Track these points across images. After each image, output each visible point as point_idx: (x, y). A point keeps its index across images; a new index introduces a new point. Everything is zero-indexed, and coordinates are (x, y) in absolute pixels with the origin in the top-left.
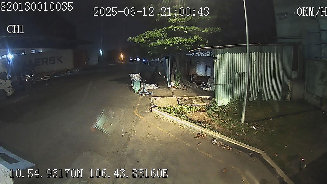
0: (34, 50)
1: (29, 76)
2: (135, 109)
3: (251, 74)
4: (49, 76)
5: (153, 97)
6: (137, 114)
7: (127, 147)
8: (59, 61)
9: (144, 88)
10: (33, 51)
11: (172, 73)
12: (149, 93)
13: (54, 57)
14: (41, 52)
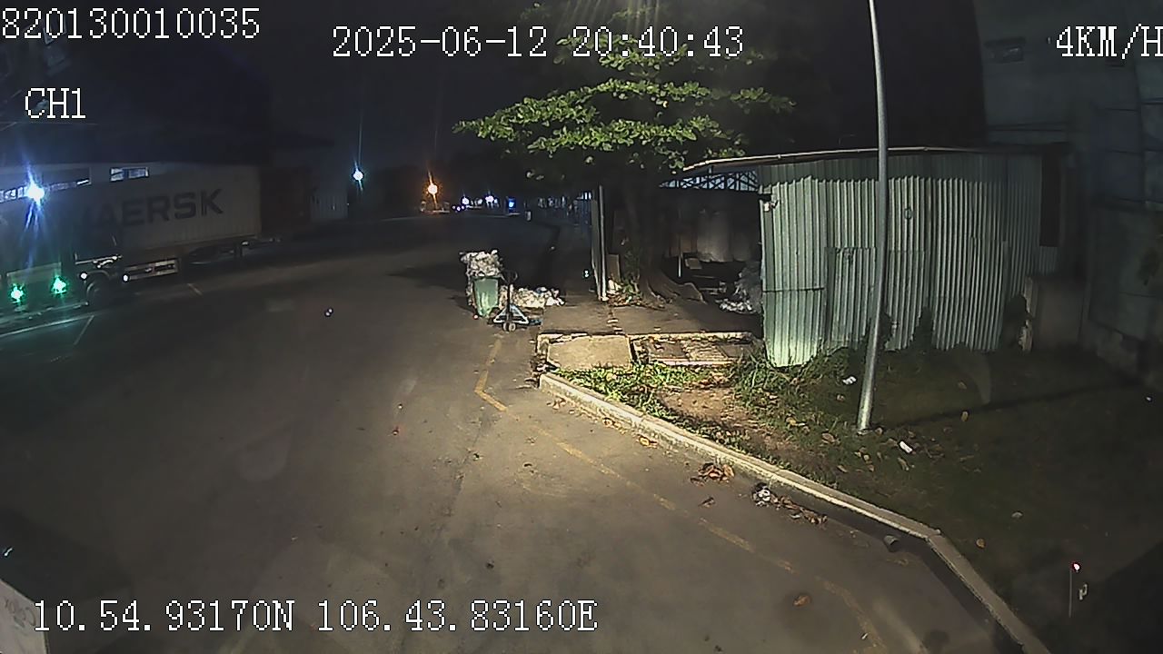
0: (120, 170)
1: (105, 262)
2: (478, 379)
3: (893, 254)
4: (172, 262)
5: (543, 336)
6: (485, 396)
7: (449, 515)
8: (208, 208)
9: (513, 304)
10: (116, 174)
11: (609, 251)
12: (528, 319)
13: (192, 195)
14: (147, 175)
